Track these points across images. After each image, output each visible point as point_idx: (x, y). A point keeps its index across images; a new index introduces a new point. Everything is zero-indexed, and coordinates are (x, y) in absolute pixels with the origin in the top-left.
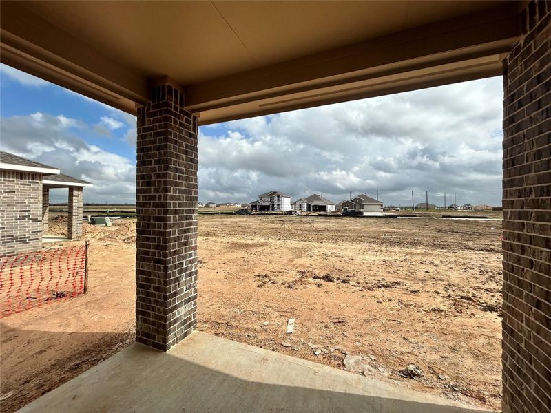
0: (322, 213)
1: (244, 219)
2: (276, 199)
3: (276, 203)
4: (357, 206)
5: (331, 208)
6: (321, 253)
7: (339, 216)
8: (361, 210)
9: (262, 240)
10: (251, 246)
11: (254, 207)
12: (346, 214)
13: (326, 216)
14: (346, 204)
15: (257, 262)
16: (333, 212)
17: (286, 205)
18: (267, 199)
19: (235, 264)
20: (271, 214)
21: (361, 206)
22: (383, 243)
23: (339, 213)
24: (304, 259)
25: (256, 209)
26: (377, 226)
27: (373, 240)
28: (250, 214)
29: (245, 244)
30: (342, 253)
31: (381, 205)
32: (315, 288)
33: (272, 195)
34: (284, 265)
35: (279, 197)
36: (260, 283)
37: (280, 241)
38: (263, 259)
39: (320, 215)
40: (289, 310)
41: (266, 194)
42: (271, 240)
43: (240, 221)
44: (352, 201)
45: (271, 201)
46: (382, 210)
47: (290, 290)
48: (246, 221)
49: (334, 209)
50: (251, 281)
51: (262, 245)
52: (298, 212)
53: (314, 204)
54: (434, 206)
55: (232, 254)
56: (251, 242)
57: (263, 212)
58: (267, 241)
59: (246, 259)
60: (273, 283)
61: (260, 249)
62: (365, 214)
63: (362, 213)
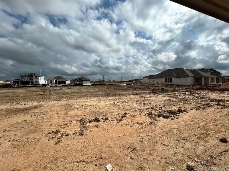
0: (64, 84)
1: (10, 91)
2: (34, 78)
3: (35, 80)
4: (80, 81)
5: (68, 82)
6: (81, 105)
7: (73, 86)
8: (82, 83)
9: (35, 103)
10: (27, 109)
11: (16, 82)
12: (76, 85)
13: (66, 86)
14: (75, 80)
15: (40, 121)
16: (69, 84)
17: (42, 81)
18: (27, 77)
19: (19, 128)
20: (31, 87)
21: (82, 81)
22: (103, 96)
23: (72, 84)
24: (73, 111)
25: (19, 84)
26: (93, 89)
27: (99, 95)
28: (13, 87)
29: (21, 109)
30: (91, 104)
31: (90, 81)
32: (95, 129)
33: (31, 75)
34: (64, 119)
35: (36, 77)
36: (56, 140)
37: (50, 102)
38: (45, 118)
39: (63, 86)
40: (97, 157)
41: (26, 75)
42: (43, 103)
43: (6, 92)
44: (78, 79)
45: (30, 79)
46: (90, 83)
47: (83, 137)
48: (12, 92)
49: (69, 83)
50: (45, 140)
51: (37, 107)
52: (50, 85)
53: (59, 80)
54: (105, 81)
55: (10, 119)
56: (26, 106)
57: (24, 85)
58: (40, 104)
59: (29, 122)
60: (67, 135)
61: (37, 110)
62: (84, 84)
63: (83, 84)
